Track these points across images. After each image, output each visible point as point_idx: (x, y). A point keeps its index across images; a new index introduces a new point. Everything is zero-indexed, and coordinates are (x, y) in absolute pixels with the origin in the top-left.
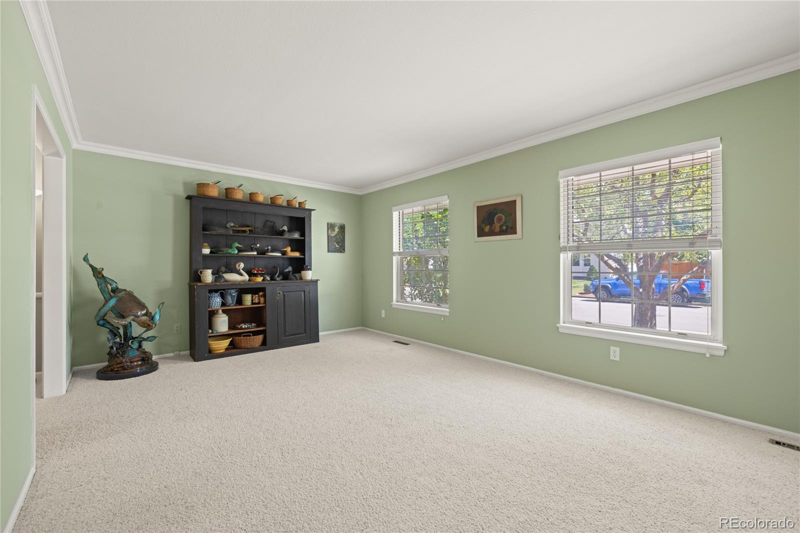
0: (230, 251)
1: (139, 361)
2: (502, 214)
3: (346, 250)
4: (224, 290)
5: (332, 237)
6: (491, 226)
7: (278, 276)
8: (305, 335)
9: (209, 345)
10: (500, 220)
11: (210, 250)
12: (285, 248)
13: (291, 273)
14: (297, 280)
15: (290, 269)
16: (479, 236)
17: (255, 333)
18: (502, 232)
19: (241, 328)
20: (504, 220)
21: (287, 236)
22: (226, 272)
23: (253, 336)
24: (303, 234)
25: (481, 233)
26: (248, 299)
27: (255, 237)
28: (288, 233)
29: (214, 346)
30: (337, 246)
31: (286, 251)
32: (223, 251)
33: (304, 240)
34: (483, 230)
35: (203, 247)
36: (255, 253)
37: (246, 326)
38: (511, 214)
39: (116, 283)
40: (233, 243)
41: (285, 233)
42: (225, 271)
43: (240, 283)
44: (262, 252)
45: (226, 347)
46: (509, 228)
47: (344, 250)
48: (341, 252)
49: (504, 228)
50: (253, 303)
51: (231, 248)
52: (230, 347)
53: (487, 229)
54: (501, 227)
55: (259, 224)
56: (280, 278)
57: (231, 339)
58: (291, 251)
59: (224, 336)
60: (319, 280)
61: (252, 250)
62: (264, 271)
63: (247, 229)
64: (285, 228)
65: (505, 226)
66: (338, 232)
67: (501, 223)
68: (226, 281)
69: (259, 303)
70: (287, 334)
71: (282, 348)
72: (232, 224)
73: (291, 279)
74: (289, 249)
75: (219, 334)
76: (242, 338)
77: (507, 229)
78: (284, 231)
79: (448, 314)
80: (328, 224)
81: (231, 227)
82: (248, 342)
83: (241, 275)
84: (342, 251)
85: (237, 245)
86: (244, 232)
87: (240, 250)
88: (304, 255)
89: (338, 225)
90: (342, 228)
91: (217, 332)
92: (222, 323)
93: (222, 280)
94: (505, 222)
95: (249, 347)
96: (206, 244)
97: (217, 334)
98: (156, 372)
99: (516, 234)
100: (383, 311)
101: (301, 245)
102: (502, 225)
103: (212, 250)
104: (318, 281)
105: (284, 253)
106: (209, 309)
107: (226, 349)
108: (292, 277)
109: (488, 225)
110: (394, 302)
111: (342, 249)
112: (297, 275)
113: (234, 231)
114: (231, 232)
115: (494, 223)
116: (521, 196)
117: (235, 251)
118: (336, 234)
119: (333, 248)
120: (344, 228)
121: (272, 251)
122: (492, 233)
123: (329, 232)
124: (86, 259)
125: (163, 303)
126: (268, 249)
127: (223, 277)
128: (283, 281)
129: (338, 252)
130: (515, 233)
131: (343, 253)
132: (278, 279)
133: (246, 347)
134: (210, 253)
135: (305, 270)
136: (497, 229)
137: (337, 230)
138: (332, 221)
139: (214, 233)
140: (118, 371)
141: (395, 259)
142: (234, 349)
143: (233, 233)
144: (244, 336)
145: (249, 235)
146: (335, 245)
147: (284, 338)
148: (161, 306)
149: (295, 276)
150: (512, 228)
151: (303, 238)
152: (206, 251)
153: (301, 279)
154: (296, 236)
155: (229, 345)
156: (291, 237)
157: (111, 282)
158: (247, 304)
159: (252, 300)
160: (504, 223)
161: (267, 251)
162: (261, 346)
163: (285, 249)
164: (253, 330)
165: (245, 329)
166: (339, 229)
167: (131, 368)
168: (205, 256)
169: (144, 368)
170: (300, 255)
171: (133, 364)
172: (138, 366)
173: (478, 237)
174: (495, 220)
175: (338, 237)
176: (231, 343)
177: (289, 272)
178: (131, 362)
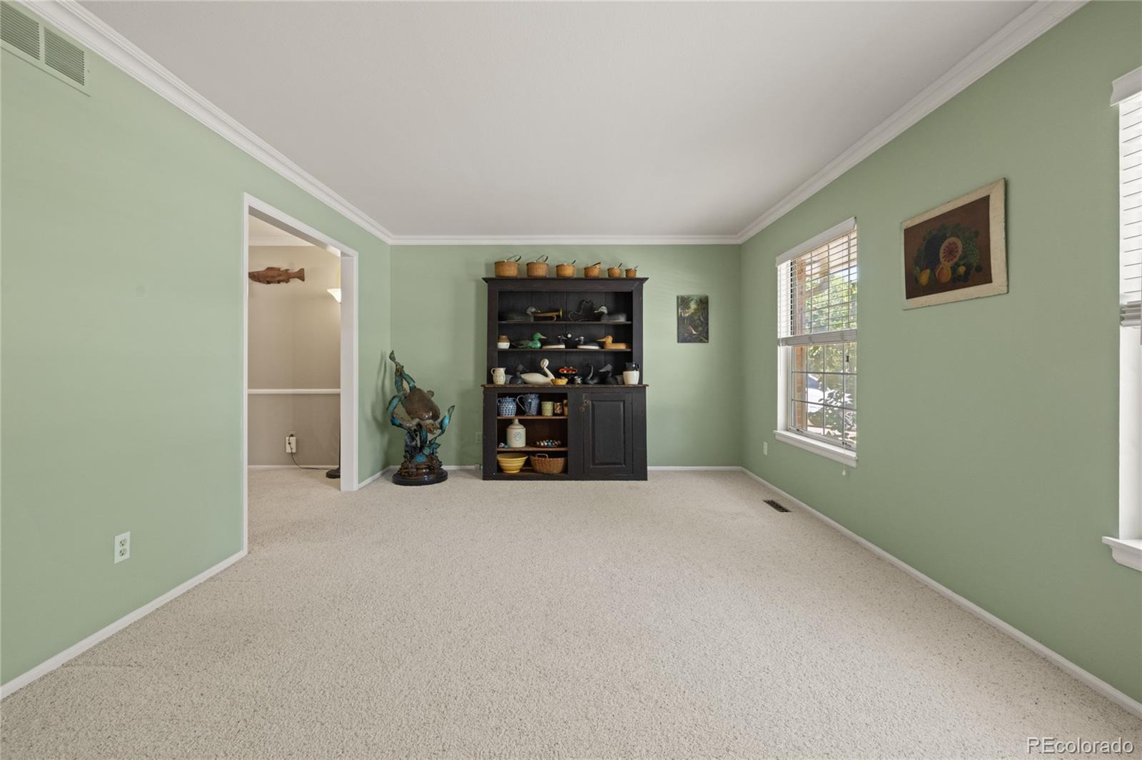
0: (531, 344)
1: (425, 468)
2: (958, 237)
3: (710, 338)
4: (524, 394)
5: (684, 318)
6: (933, 270)
7: (592, 379)
8: (624, 466)
9: (498, 462)
10: (951, 252)
11: (509, 344)
12: (603, 338)
13: (610, 375)
14: (618, 384)
15: (609, 368)
16: (910, 295)
17: (553, 455)
18: (958, 282)
19: (540, 447)
20: (960, 252)
21: (604, 321)
22: (524, 372)
23: (549, 458)
24: (630, 318)
25: (914, 289)
26: (548, 407)
27: (566, 325)
28: (607, 317)
29: (504, 465)
30: (694, 332)
31: (604, 342)
32: (522, 345)
33: (631, 325)
34: (917, 280)
35: (499, 340)
36: (563, 346)
37: (546, 444)
38: (977, 234)
39: (414, 382)
40: (535, 333)
41: (604, 315)
42: (523, 369)
43: (543, 386)
44: (571, 344)
45: (520, 467)
46: (974, 269)
47: (707, 339)
48: (701, 341)
49: (962, 269)
50: (554, 414)
51: (532, 340)
52: (524, 468)
53: (924, 278)
54: (954, 269)
55: (572, 306)
56: (595, 381)
57: (525, 458)
58: (613, 342)
59: (517, 453)
60: (647, 385)
61: (559, 343)
62: (575, 371)
63: (554, 314)
64: (604, 309)
65: (963, 265)
66: (695, 310)
67: (956, 260)
68: (525, 383)
69: (562, 414)
70: (597, 461)
71: (590, 480)
72: (533, 310)
73: (610, 383)
74: (609, 340)
75: (513, 450)
76: (537, 458)
77: (967, 273)
78: (603, 313)
79: (854, 464)
80: (678, 298)
81: (532, 313)
82: (544, 465)
83: (546, 375)
84: (704, 339)
85: (539, 336)
86: (551, 318)
87: (544, 343)
88: (631, 348)
89: (696, 298)
90: (703, 303)
91: (509, 447)
92: (518, 437)
93: (519, 382)
94: (964, 257)
95: (545, 471)
96: (504, 337)
97: (509, 450)
98: (443, 483)
99: (990, 281)
100: (766, 445)
101: (628, 333)
102: (957, 265)
103: (513, 344)
104: (647, 387)
105: (602, 345)
106: (499, 418)
107: (521, 470)
108: (611, 379)
109: (927, 268)
110: (780, 429)
111: (703, 337)
112: (619, 378)
113: (536, 318)
114: (532, 320)
115: (939, 262)
116: (1002, 184)
117: (536, 344)
118: (692, 313)
119: (686, 335)
120: (707, 303)
121: (585, 343)
122: (936, 287)
123: (680, 311)
124: (392, 357)
125: (454, 406)
126: (580, 341)
127: (521, 377)
128: (599, 386)
129: (695, 342)
130: (988, 279)
131: (705, 342)
132: (590, 382)
133: (542, 471)
134: (510, 347)
135: (629, 370)
136: (946, 275)
137: (693, 306)
138: (684, 292)
139: (511, 322)
140: (404, 476)
141: (782, 351)
142: (529, 472)
143: (535, 320)
144: (539, 456)
145: (558, 322)
146: (689, 330)
147: (592, 467)
148: (451, 409)
149: (616, 379)
150: (979, 269)
151: (629, 322)
152: (504, 345)
153: (623, 383)
154: (622, 319)
155: (524, 465)
156: (612, 322)
157: (409, 381)
158: (546, 414)
159: (554, 409)
160: (961, 259)
161: (579, 343)
162: (561, 473)
163: (603, 340)
164: (551, 449)
165: (544, 447)
166: (698, 305)
167: (417, 475)
168: (503, 352)
169: (432, 477)
170: (627, 348)
171: (420, 471)
172: (426, 474)
173: (907, 298)
174: (941, 255)
175: (696, 318)
176: (527, 463)
177: (608, 372)
178: (417, 469)
